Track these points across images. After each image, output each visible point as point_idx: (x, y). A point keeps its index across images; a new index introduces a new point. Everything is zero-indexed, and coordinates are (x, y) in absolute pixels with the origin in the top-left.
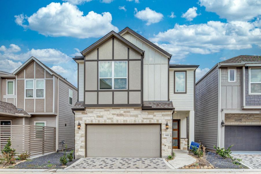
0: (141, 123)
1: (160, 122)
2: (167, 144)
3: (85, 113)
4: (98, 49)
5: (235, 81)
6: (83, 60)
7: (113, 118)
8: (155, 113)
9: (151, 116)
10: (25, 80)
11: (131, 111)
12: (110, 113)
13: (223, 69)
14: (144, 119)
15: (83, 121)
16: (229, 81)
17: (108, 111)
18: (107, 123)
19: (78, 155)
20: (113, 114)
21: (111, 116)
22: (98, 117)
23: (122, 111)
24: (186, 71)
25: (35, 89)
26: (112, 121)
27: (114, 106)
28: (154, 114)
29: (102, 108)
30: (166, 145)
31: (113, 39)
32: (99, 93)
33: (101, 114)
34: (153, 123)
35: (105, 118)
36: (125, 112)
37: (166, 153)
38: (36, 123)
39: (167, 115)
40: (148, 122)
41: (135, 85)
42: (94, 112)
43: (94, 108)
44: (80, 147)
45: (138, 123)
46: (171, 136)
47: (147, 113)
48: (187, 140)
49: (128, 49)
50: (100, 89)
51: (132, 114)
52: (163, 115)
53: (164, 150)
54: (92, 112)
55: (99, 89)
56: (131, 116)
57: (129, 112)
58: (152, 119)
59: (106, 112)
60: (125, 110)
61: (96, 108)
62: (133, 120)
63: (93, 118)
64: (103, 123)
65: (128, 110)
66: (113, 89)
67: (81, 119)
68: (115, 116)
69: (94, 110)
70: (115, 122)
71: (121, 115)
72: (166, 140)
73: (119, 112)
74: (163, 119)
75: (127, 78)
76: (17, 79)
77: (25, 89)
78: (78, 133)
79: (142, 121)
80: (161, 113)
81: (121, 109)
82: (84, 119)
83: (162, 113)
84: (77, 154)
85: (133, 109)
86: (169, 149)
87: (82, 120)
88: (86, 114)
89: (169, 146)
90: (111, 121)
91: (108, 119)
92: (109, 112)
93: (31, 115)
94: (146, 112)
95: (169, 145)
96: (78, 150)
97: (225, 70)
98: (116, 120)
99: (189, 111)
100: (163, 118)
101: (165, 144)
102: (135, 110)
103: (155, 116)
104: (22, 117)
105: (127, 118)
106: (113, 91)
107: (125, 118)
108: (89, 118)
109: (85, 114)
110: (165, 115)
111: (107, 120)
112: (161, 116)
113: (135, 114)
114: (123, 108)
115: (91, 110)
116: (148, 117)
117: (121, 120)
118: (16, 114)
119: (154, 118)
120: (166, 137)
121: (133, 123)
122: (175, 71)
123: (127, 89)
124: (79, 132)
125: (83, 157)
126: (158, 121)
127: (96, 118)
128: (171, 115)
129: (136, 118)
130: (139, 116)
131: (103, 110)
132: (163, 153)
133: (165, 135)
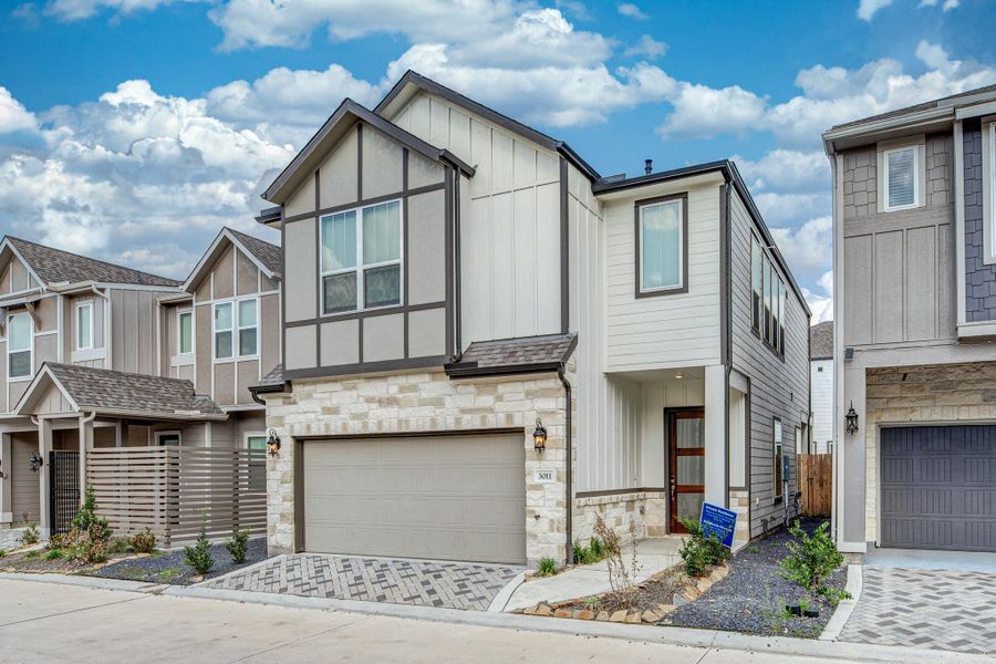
0: (453, 428)
1: (517, 423)
2: (543, 512)
3: (292, 400)
4: (317, 173)
5: (917, 203)
6: (279, 219)
7: (366, 415)
8: (501, 389)
9: (486, 400)
10: (214, 303)
11: (421, 386)
12: (359, 396)
13: (852, 157)
14: (463, 411)
15: (287, 427)
16: (885, 206)
17: (354, 388)
18: (351, 432)
19: (274, 544)
20: (369, 400)
21: (362, 408)
22: (328, 411)
23: (391, 386)
24: (684, 195)
25: (235, 329)
26: (365, 425)
27: (364, 370)
28: (496, 390)
29: (336, 381)
30: (541, 514)
31: (360, 128)
32: (323, 326)
33: (334, 401)
34: (495, 427)
35: (344, 414)
36: (402, 389)
37: (543, 548)
38: (250, 439)
39: (544, 393)
40: (477, 425)
41: (427, 283)
42: (315, 395)
43: (315, 383)
44: (278, 516)
45: (443, 429)
46: (558, 480)
47: (472, 388)
48: (746, 494)
49: (406, 152)
50: (325, 312)
51: (424, 395)
52: (528, 394)
53: (535, 536)
54: (309, 396)
55: (322, 315)
56: (424, 403)
57: (414, 388)
58: (491, 410)
59: (348, 393)
60: (402, 381)
61: (319, 382)
62: (427, 419)
63: (313, 415)
64: (340, 432)
65: (413, 380)
66: (360, 308)
67: (280, 421)
68: (374, 406)
69: (313, 387)
70: (373, 429)
71: (392, 401)
72: (539, 493)
73: (385, 391)
74: (529, 411)
75: (401, 261)
76: (195, 304)
77: (214, 331)
78: (274, 469)
79: (458, 421)
80: (521, 384)
81: (391, 380)
82: (288, 420)
83: (526, 384)
84: (272, 541)
85: (427, 377)
86: (553, 531)
87: (283, 426)
88: (295, 403)
89: (552, 521)
90: (361, 425)
91: (355, 417)
92: (354, 393)
93: (228, 413)
94: (468, 384)
95: (552, 517)
96: (275, 526)
97: (862, 161)
98: (375, 421)
99: (702, 369)
100: (528, 407)
101: (538, 511)
102: (433, 379)
103: (499, 398)
104: (202, 422)
105: (409, 410)
106: (361, 317)
107: (403, 414)
108: (302, 418)
109: (290, 403)
110: (536, 392)
111: (351, 423)
112: (522, 396)
113: (433, 395)
114: (396, 376)
115: (308, 388)
116: (477, 406)
117: (389, 419)
118: (177, 412)
119: (499, 406)
120: (542, 481)
121: (427, 429)
122: (638, 203)
123: (402, 304)
124: (278, 466)
125: (288, 551)
126: (509, 417)
127: (321, 417)
128: (559, 390)
129: (438, 411)
130: (448, 400)
131: (338, 386)
132: (532, 549)
133: (537, 475)
